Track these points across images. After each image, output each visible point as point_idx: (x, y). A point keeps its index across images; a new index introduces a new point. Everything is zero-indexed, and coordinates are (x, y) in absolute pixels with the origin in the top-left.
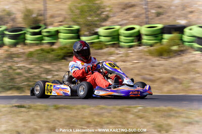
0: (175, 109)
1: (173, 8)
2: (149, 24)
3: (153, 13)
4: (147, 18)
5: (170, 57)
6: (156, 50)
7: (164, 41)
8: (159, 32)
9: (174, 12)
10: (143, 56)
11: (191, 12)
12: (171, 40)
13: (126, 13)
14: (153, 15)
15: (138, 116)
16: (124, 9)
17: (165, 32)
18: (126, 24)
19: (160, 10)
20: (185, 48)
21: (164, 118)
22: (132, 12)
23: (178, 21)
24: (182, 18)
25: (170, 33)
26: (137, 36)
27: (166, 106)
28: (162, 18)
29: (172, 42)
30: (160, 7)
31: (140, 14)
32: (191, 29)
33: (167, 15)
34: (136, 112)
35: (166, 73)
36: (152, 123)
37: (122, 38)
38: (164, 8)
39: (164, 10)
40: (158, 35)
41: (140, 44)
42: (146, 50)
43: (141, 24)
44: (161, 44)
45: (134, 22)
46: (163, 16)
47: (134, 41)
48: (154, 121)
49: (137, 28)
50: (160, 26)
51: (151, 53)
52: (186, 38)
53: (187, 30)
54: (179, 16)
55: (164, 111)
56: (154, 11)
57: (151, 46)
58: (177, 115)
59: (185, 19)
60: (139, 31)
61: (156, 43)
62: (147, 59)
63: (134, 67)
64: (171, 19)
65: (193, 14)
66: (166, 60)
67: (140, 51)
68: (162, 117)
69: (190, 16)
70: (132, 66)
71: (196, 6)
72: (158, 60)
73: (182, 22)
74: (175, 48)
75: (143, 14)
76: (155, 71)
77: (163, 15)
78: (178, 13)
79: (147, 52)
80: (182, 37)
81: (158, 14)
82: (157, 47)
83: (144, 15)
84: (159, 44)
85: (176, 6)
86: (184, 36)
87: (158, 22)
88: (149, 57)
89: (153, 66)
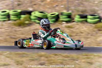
1: (26, 2)
2: (14, 9)
3: (16, 4)
6: (18, 23)
7: (22, 19)
9: (26, 4)
10: (11, 26)
11: (35, 4)
13: (2, 3)
17: (22, 14)
18: (2, 9)
20: (32, 22)
22: (5, 3)
23: (28, 9)
25: (24, 14)
26: (7, 16)
29: (26, 19)
30: (19, 1)
32: (34, 13)
33: (23, 5)
40: (18, 15)
41: (9, 20)
43: (10, 9)
45: (6, 8)
46: (21, 6)
47: (6, 18)
49: (8, 11)
50: (19, 11)
51: (15, 25)
52: (32, 17)
53: (33, 13)
54: (29, 6)
57: (15, 21)
59: (31, 8)
60: (8, 13)
61: (17, 19)
62: (13, 28)
63: (6, 31)
66: (22, 28)
67: (10, 23)
69: (34, 6)
72: (19, 28)
73: (31, 9)
74: (27, 22)
75: (10, 4)
76: (17, 34)
77: (21, 5)
78: (28, 4)
79: (13, 24)
80: (30, 17)
81: (19, 5)
82: (18, 21)
84: (19, 20)
85: (28, 1)
86: (31, 16)
87: (18, 9)
88: (14, 26)
89: (16, 31)
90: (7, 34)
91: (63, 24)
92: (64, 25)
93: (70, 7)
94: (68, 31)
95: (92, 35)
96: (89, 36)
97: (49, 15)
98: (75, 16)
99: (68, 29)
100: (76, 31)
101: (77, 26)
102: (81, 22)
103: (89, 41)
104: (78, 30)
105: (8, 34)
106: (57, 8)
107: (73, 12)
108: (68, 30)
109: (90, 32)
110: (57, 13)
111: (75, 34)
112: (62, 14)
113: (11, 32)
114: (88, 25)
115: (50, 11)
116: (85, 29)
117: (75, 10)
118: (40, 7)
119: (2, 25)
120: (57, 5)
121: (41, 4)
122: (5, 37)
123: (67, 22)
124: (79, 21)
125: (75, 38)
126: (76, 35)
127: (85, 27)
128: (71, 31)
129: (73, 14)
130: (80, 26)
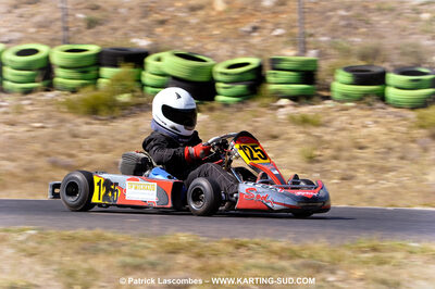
0: (109, 234)
1: (122, 10)
2: (69, 43)
3: (80, 20)
4: (66, 29)
5: (114, 118)
6: (84, 100)
7: (103, 82)
8: (91, 61)
9: (125, 20)
10: (56, 113)
11: (162, 23)
12: (116, 80)
13: (21, 16)
14: (81, 24)
15: (24, 250)
16: (16, 7)
17: (104, 62)
18: (19, 41)
19: (95, 15)
20: (145, 99)
21: (81, 257)
22: (33, 15)
23: (134, 40)
24: (142, 34)
25: (114, 66)
26: (41, 69)
27: (90, 228)
28: (98, 33)
29: (120, 85)
30: (96, 8)
31: (51, 22)
32: (159, 60)
33: (111, 25)
34: (21, 242)
35: (104, 153)
36: (55, 267)
37: (8, 72)
38: (104, 10)
39: (105, 14)
40: (89, 67)
41: (50, 87)
42: (61, 99)
43: (52, 43)
44: (96, 89)
46: (102, 28)
47: (37, 79)
48: (60, 263)
49: (44, 50)
50: (93, 49)
51: (72, 108)
52: (148, 78)
53: (150, 61)
54: (137, 30)
55: (84, 239)
56: (80, 16)
57: (74, 91)
58: (112, 249)
59: (147, 36)
60: (47, 58)
61: (83, 86)
62: (63, 121)
63: (33, 137)
64: (119, 34)
65: (166, 27)
66: (105, 124)
67: (48, 103)
68: (79, 253)
69: (159, 30)
70: (28, 134)
71: (171, 9)
72: (87, 123)
73: (142, 43)
74: (124, 98)
75: (57, 19)
77: (101, 24)
78: (132, 22)
79: (63, 103)
80: (140, 75)
81: (91, 24)
82: (87, 94)
83: (60, 24)
84: (90, 89)
85: (131, 9)
86: (143, 73)
87: (90, 40)
88: (67, 116)
89: (75, 136)
90: (38, 147)
91: (282, 107)
92: (282, 114)
93: (311, 35)
94: (301, 137)
95: (402, 158)
96: (393, 161)
97: (220, 68)
98: (332, 74)
99: (302, 129)
100: (335, 138)
101: (341, 119)
102: (360, 99)
103: (390, 184)
104: (344, 133)
105: (43, 150)
106: (256, 39)
107: (322, 55)
108: (300, 133)
109: (396, 144)
110: (254, 62)
111: (328, 152)
112: (275, 64)
113: (54, 139)
114: (389, 113)
115: (224, 49)
116: (374, 129)
117: (335, 48)
118: (183, 34)
119: (19, 110)
120: (257, 25)
121: (186, 23)
122: (30, 161)
123: (296, 99)
124: (347, 97)
125: (328, 167)
126: (335, 158)
127: (376, 122)
128: (311, 139)
129: (324, 65)
130: (354, 117)
